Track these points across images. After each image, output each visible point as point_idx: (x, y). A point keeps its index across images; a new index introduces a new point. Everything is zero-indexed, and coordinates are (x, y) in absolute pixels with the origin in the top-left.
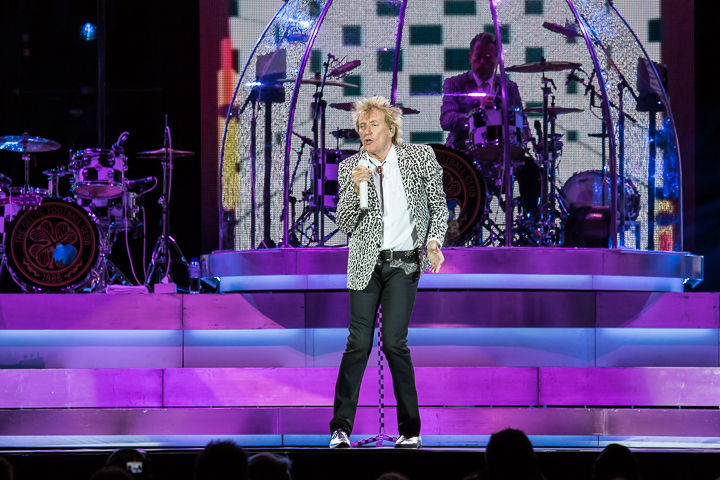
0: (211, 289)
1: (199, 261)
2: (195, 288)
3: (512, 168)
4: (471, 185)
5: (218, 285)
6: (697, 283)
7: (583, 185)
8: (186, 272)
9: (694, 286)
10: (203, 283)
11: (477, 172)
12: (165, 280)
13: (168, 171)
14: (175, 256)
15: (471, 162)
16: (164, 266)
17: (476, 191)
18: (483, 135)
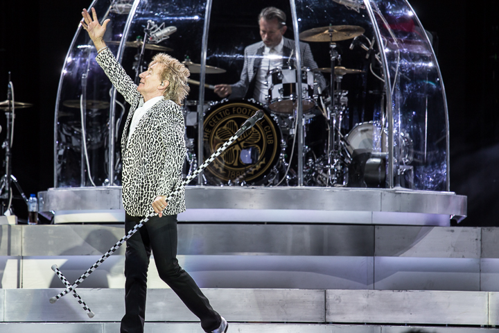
0: (46, 220)
1: (36, 197)
2: (33, 221)
3: (304, 120)
4: (269, 134)
5: (53, 218)
6: (462, 219)
7: (365, 134)
8: (26, 207)
9: (458, 222)
10: (40, 216)
11: (274, 122)
12: (8, 213)
13: (11, 120)
14: (16, 193)
15: (268, 114)
16: (7, 201)
17: (273, 139)
18: (279, 91)
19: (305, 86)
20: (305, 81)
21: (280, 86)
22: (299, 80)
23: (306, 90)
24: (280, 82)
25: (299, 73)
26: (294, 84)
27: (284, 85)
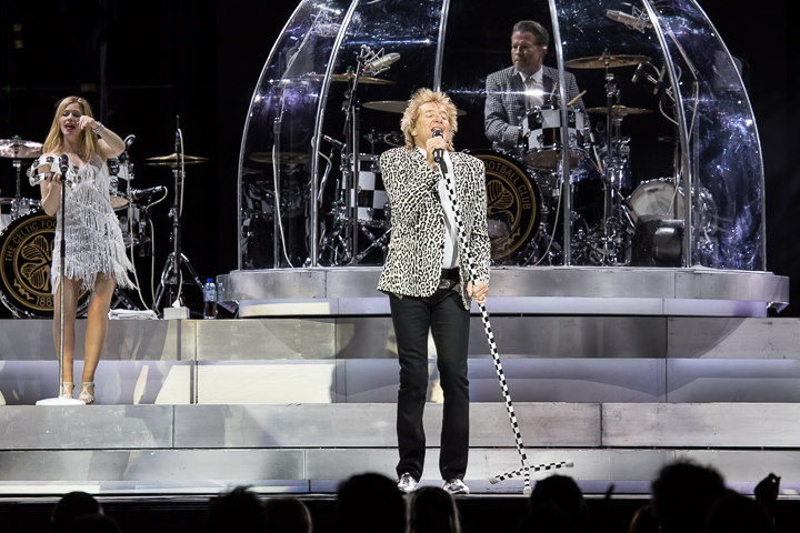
0: (227, 312)
1: (214, 282)
2: (210, 314)
3: (571, 176)
4: (524, 196)
5: (237, 310)
6: (783, 307)
7: (653, 195)
8: (201, 295)
9: (778, 311)
10: (219, 307)
11: (532, 181)
12: (177, 304)
13: (180, 180)
14: (187, 277)
16: (175, 288)
17: (531, 203)
18: (538, 138)
19: (572, 131)
20: (573, 125)
21: (539, 132)
22: (565, 123)
23: (574, 136)
24: (539, 126)
25: (564, 115)
26: (558, 130)
27: (544, 130)
